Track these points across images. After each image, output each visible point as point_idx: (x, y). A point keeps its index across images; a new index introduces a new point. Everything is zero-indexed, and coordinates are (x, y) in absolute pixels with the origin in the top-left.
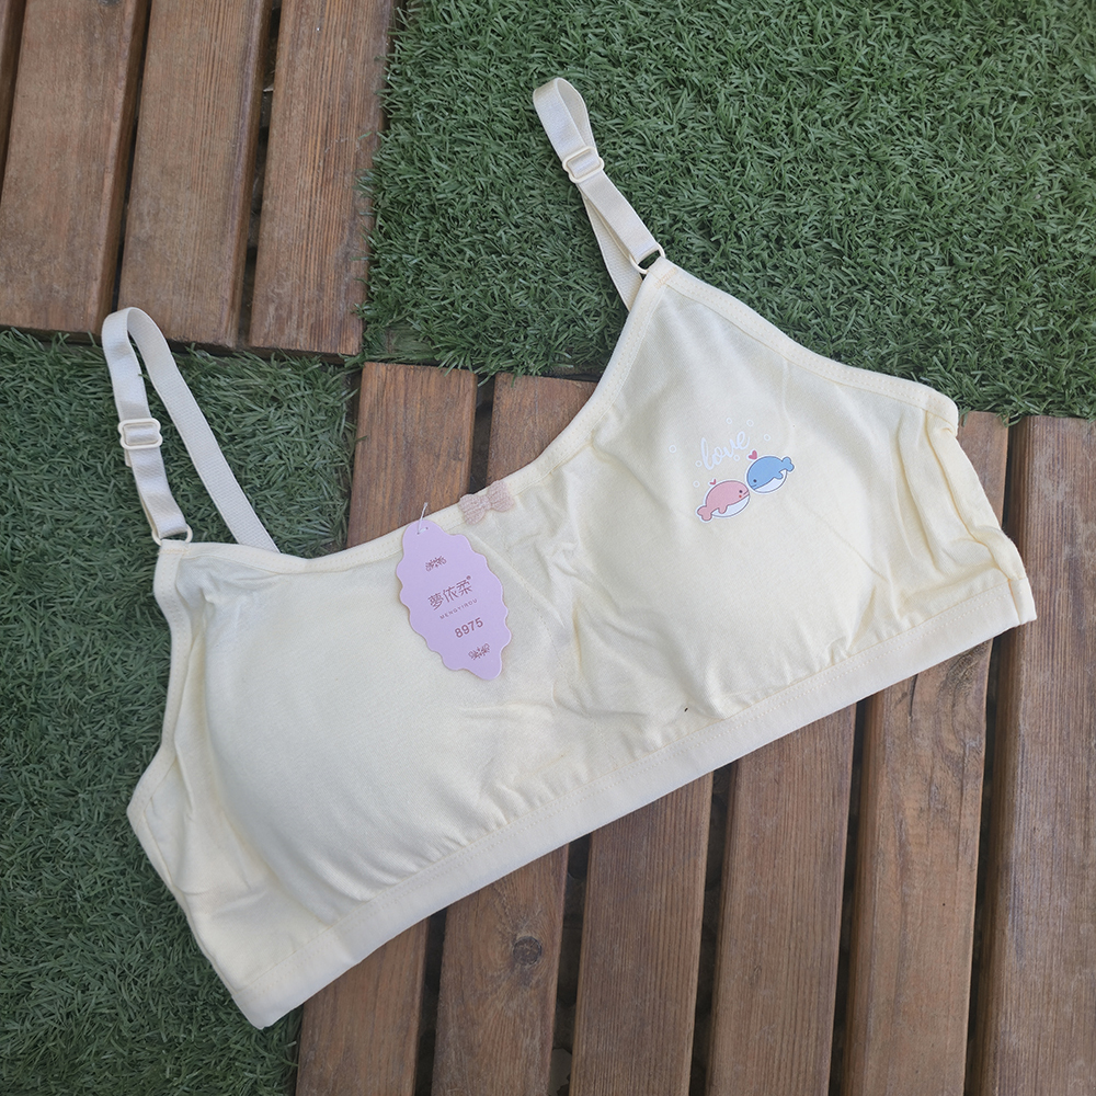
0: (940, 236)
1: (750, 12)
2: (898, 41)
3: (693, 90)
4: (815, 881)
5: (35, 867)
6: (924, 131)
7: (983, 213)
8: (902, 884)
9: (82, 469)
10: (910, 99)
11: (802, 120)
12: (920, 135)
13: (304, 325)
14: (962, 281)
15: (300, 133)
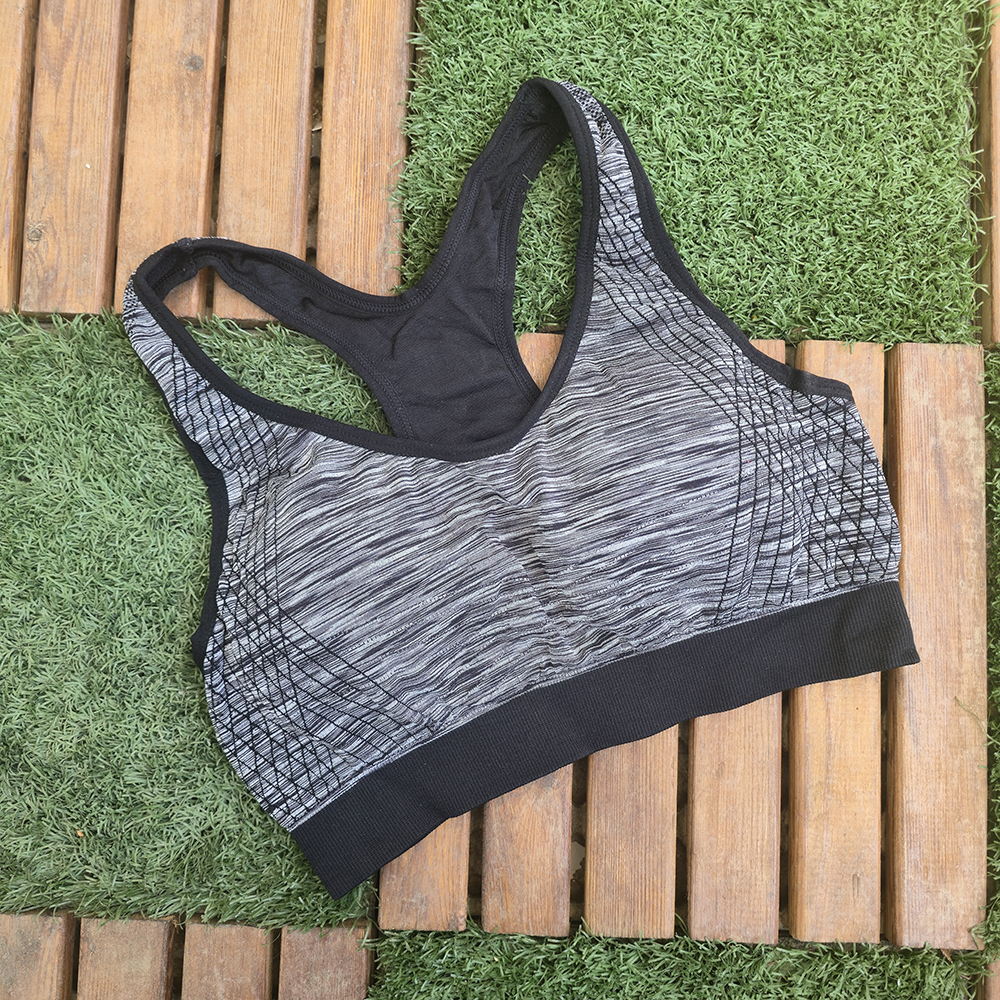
15: (345, 160)
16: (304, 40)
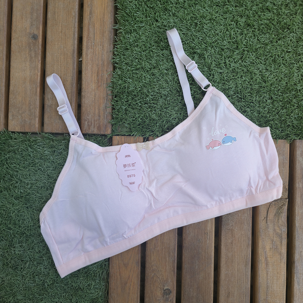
0: (268, 92)
1: (213, 31)
2: (254, 37)
3: (198, 54)
4: (243, 269)
5: (34, 277)
6: (262, 62)
7: (280, 85)
8: (266, 268)
9: (38, 170)
10: (258, 54)
11: (229, 61)
13: (96, 126)
14: (275, 104)
15: (91, 73)
16: (75, 27)
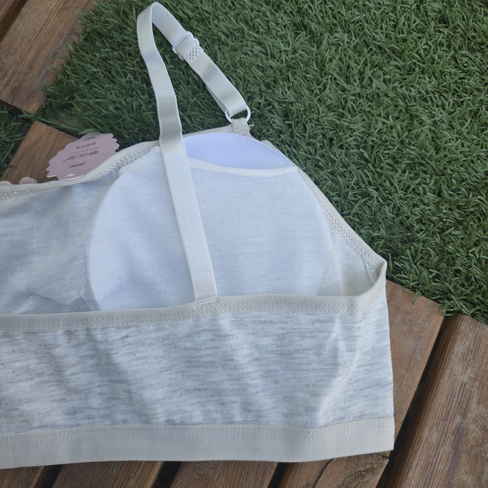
0: (437, 174)
2: (447, 50)
3: (309, 33)
6: (447, 107)
7: (470, 170)
10: (444, 85)
11: (371, 73)
12: (444, 109)
14: (443, 207)
